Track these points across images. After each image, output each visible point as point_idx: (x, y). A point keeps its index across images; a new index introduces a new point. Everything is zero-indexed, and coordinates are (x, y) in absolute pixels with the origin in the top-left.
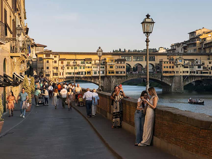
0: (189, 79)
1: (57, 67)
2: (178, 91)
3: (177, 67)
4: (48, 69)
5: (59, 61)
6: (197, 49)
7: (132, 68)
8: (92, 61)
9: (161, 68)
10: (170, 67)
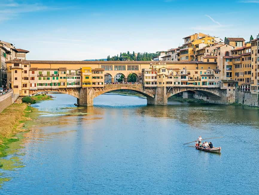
0: (173, 90)
1: (28, 78)
2: (161, 103)
3: (160, 77)
4: (17, 80)
5: (30, 71)
6: (189, 56)
7: (113, 78)
8: (66, 71)
9: (144, 79)
10: (152, 78)
